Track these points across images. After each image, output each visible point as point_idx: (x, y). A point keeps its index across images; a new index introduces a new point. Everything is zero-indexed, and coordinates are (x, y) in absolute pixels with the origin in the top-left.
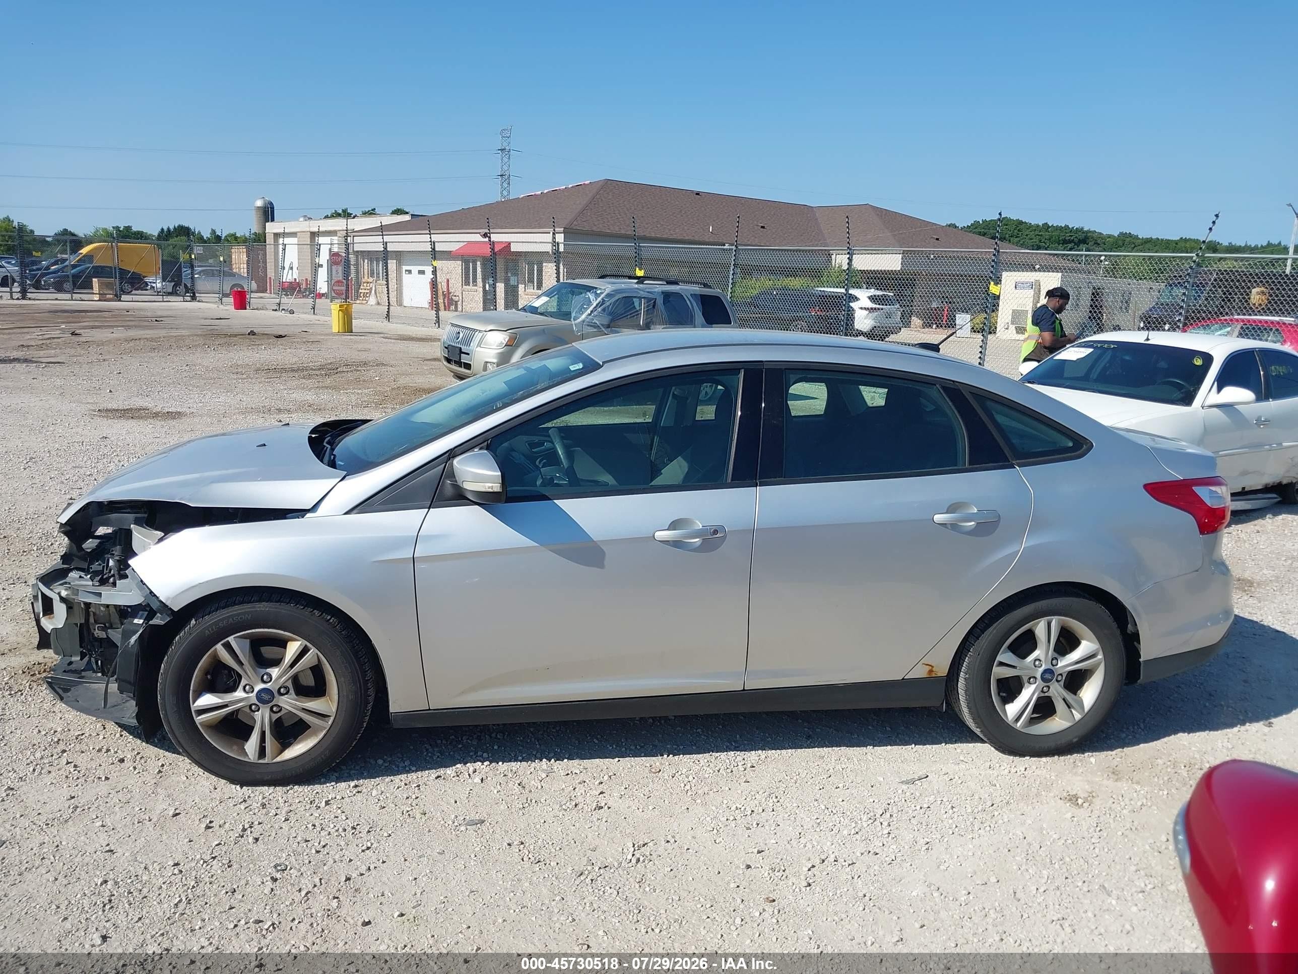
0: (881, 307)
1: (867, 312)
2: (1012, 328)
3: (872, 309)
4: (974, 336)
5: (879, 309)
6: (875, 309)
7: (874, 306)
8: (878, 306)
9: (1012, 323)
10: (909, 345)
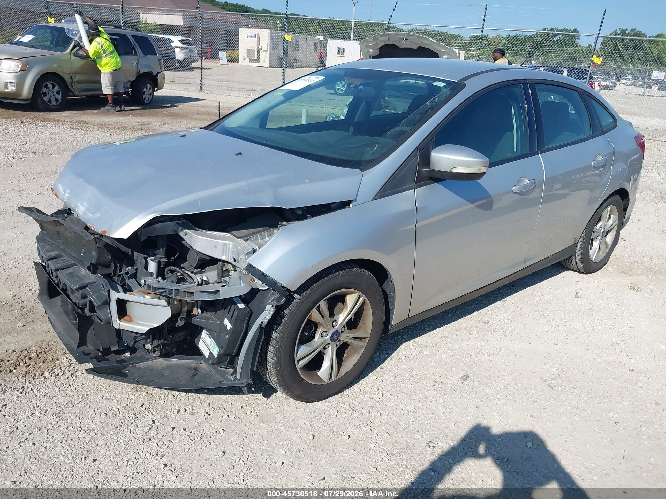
0: (188, 46)
1: (180, 49)
2: (247, 59)
3: (182, 47)
4: (230, 64)
5: (186, 48)
6: (184, 48)
7: (183, 46)
8: (186, 46)
9: (248, 57)
10: (206, 68)
